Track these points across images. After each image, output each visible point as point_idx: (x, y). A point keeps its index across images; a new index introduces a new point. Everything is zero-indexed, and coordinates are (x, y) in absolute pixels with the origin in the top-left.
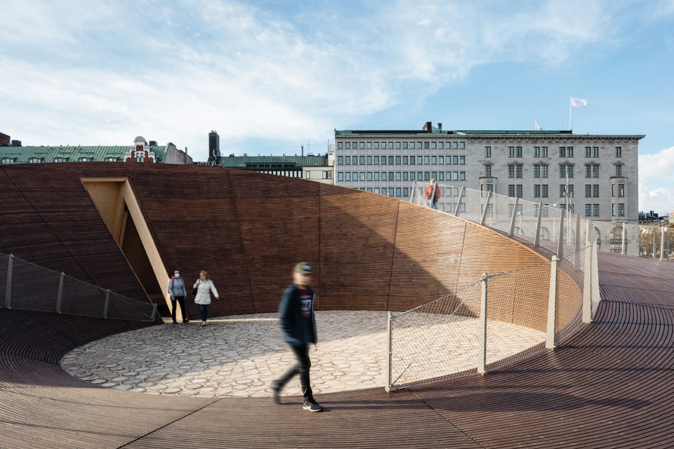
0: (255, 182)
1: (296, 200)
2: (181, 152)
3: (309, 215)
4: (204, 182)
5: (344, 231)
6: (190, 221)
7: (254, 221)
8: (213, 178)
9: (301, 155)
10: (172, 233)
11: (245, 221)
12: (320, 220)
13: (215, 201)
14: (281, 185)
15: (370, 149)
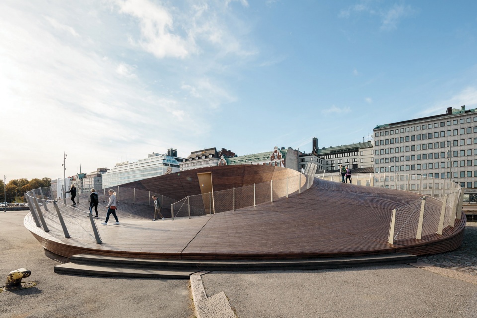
0: (253, 169)
1: (265, 174)
2: (296, 150)
3: (268, 180)
4: (236, 171)
6: (226, 184)
8: (239, 169)
9: (363, 142)
11: (245, 183)
13: (237, 177)
14: (262, 169)
15: (397, 134)
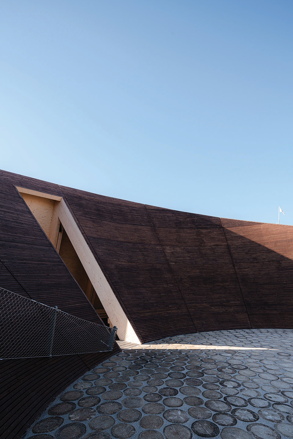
0: (168, 216)
1: (204, 231)
3: (218, 243)
4: (129, 212)
5: (254, 256)
6: (122, 242)
7: (174, 246)
8: (134, 210)
10: (109, 250)
11: (167, 245)
12: (228, 247)
13: (140, 227)
14: (188, 219)
